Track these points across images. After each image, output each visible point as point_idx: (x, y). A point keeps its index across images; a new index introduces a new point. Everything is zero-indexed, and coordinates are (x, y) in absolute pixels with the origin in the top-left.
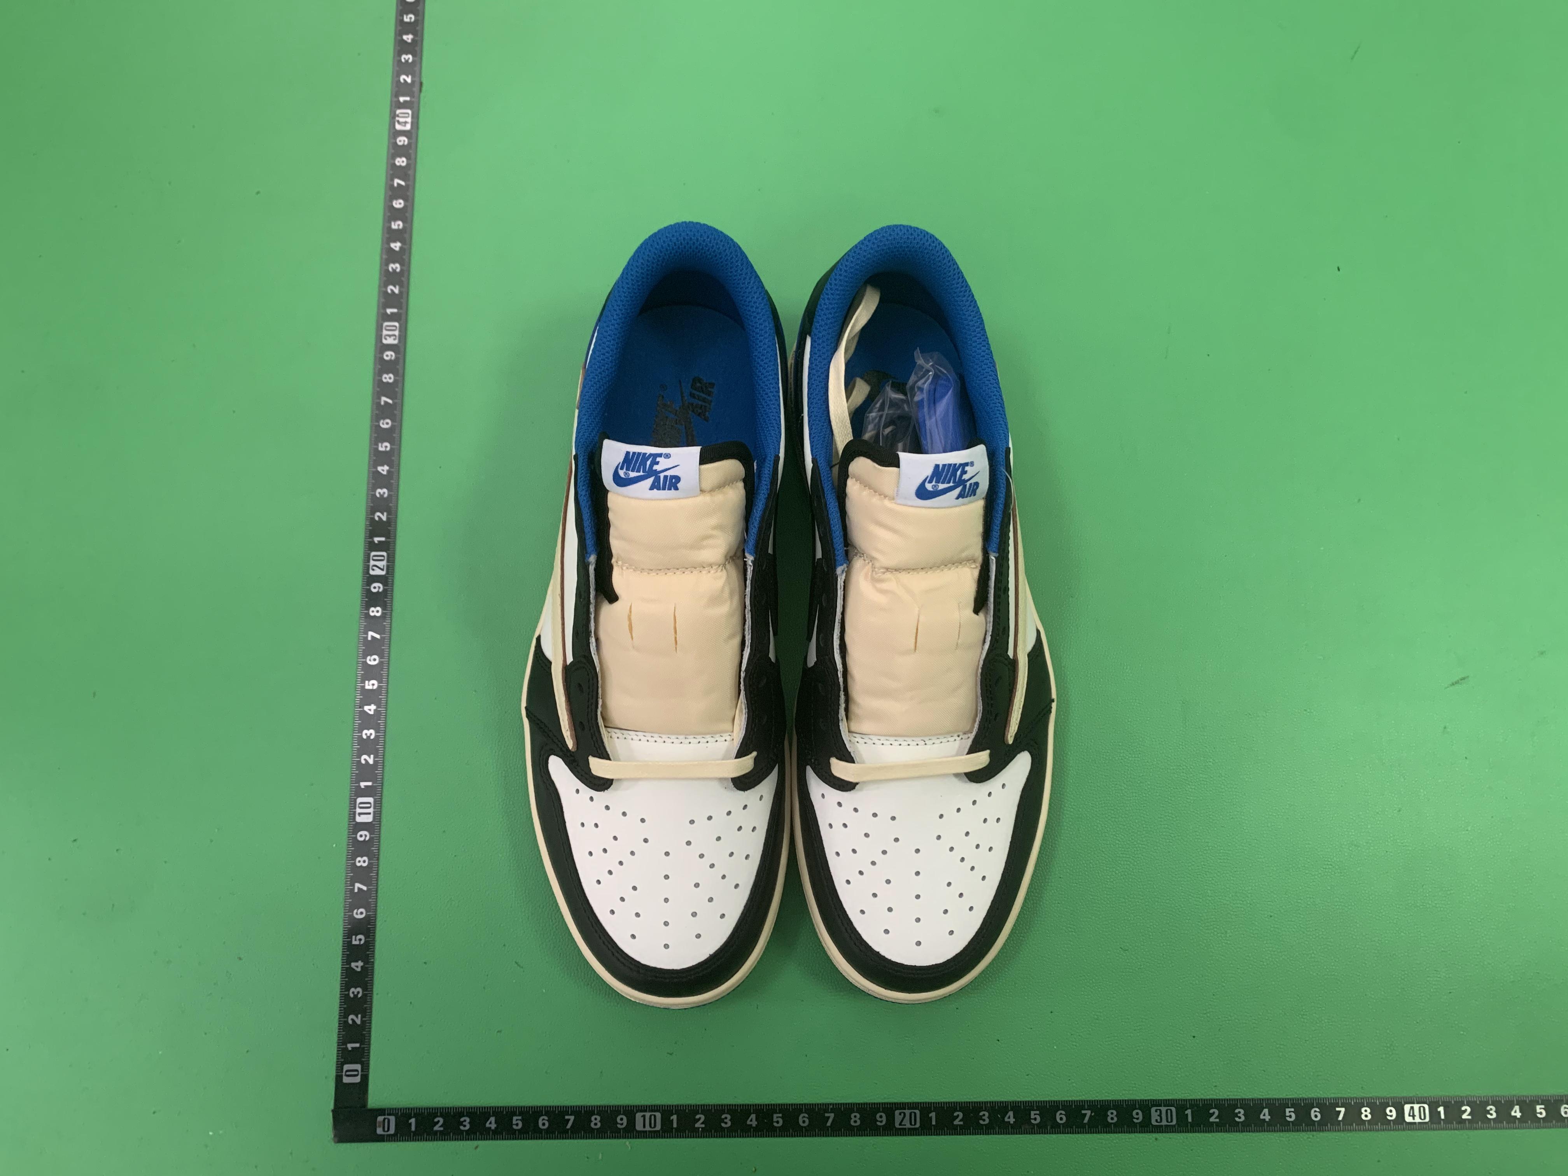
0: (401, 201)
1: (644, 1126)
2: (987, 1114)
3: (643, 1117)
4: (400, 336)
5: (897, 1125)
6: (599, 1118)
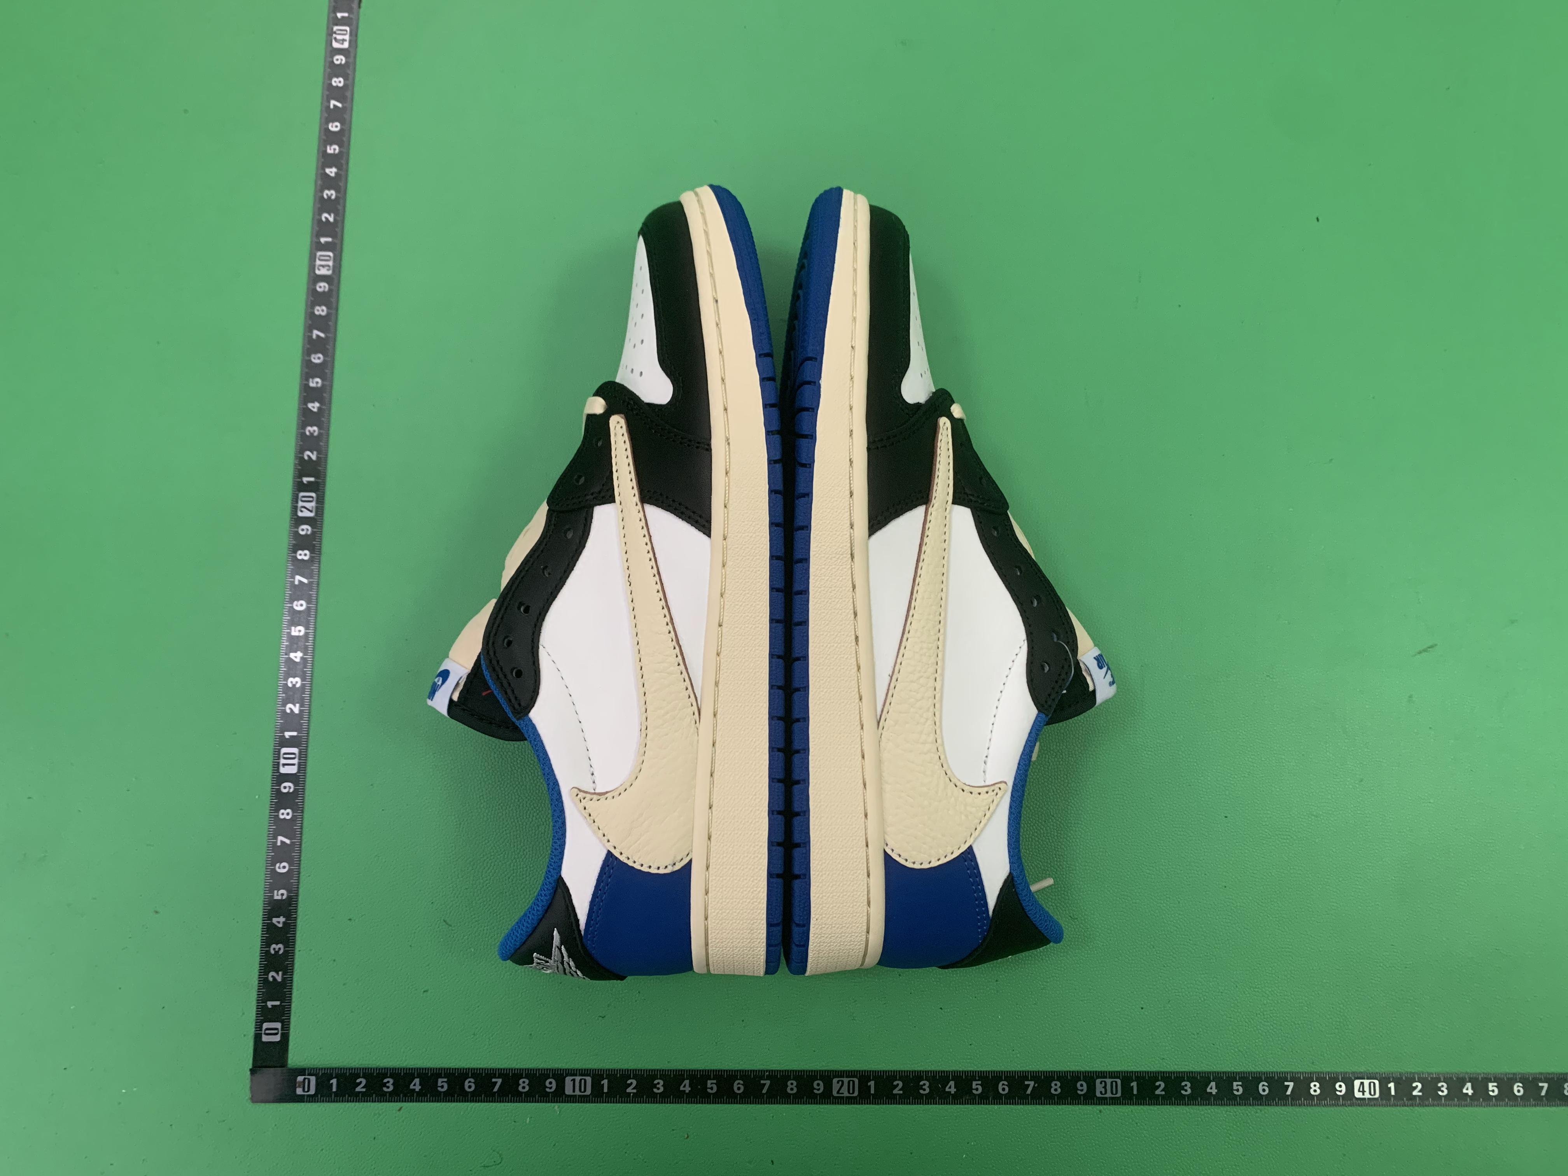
1: (574, 1091)
2: (927, 1084)
3: (574, 1080)
4: (334, 266)
5: (835, 1093)
6: (527, 1081)
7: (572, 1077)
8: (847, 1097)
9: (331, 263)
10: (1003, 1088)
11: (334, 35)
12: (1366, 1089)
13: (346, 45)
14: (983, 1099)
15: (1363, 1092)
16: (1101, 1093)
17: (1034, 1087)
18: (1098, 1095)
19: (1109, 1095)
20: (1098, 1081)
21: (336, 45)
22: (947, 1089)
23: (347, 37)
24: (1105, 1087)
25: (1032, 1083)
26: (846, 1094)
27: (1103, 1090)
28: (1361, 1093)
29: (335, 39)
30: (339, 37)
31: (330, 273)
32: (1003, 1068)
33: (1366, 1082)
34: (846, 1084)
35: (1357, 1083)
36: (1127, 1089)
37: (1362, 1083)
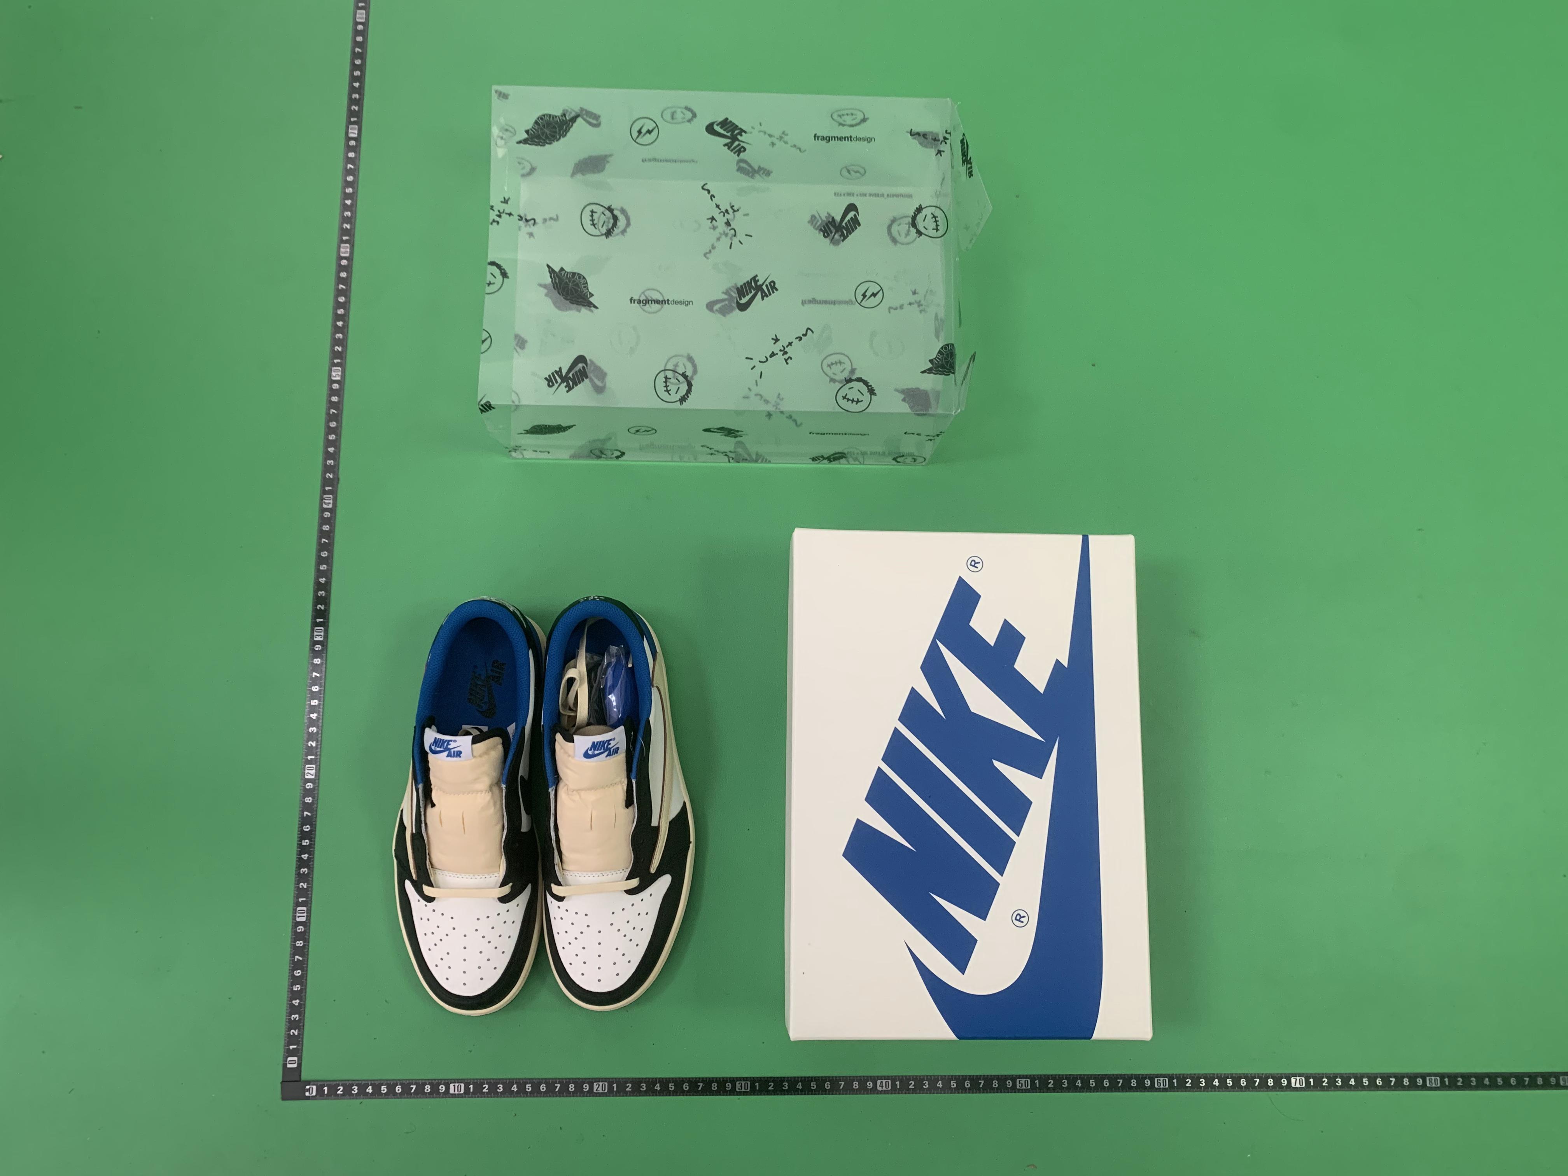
1: (454, 1091)
2: (645, 1085)
3: (454, 1086)
4: (324, 635)
5: (595, 1091)
6: (429, 1087)
7: (453, 1084)
8: (601, 1093)
9: (322, 634)
10: (686, 1087)
11: (324, 501)
12: (884, 1085)
13: (330, 506)
14: (675, 1093)
15: (882, 1087)
16: (739, 1089)
17: (702, 1086)
18: (737, 1090)
19: (743, 1090)
20: (738, 1083)
21: (325, 506)
22: (655, 1088)
23: (331, 501)
24: (741, 1086)
25: (701, 1084)
26: (601, 1091)
27: (740, 1088)
28: (881, 1087)
29: (324, 502)
30: (327, 501)
31: (322, 639)
32: (685, 1076)
33: (884, 1081)
34: (601, 1086)
35: (879, 1082)
36: (753, 1087)
37: (882, 1082)
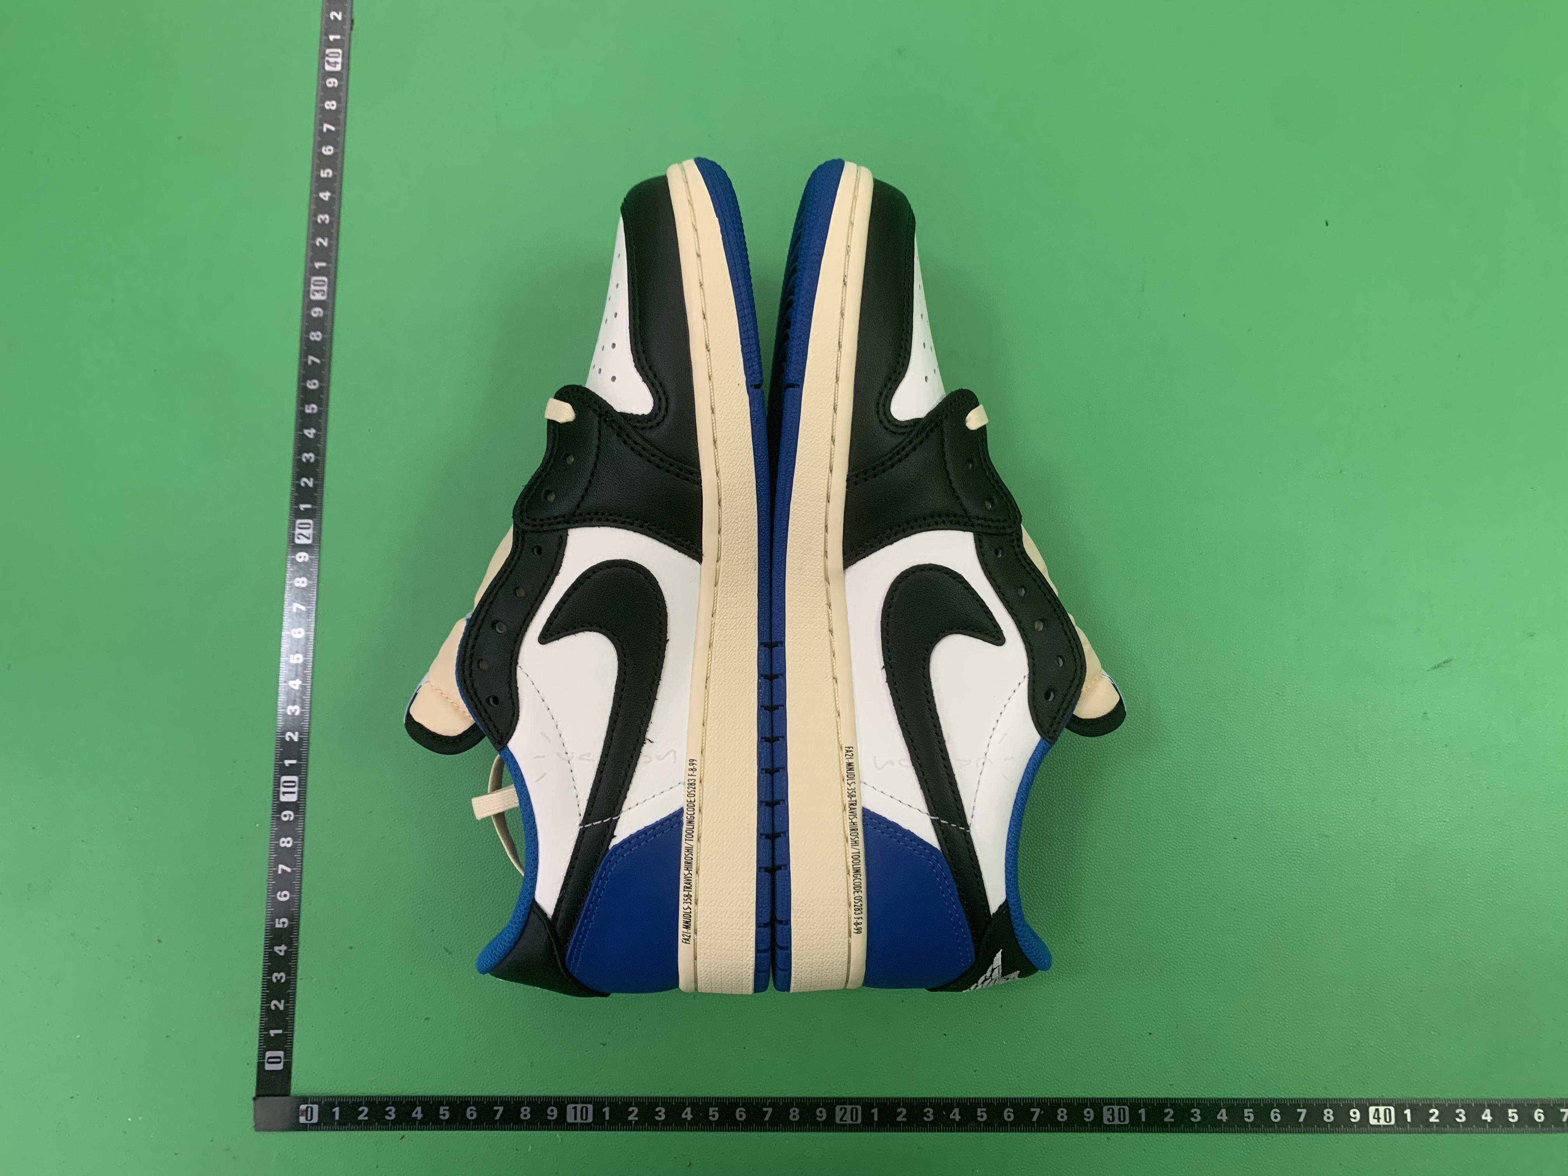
0: (331, 148)
1: (575, 1119)
2: (931, 1111)
3: (575, 1108)
4: (327, 290)
5: (838, 1121)
6: (528, 1109)
7: (574, 1105)
8: (849, 1126)
9: (325, 288)
10: (1008, 1115)
11: (327, 58)
12: (1382, 1115)
13: (338, 68)
14: (988, 1127)
15: (1379, 1119)
16: (1109, 1120)
17: (1040, 1114)
18: (1106, 1122)
19: (1116, 1122)
20: (1105, 1108)
21: (328, 68)
22: (952, 1116)
23: (339, 60)
24: (1112, 1115)
25: (1038, 1111)
26: (849, 1122)
27: (1111, 1118)
28: (1376, 1120)
29: (328, 62)
30: (332, 60)
31: (324, 298)
32: (1008, 1096)
33: (1381, 1109)
34: (849, 1111)
35: (1372, 1110)
36: (1135, 1117)
37: (1377, 1110)
